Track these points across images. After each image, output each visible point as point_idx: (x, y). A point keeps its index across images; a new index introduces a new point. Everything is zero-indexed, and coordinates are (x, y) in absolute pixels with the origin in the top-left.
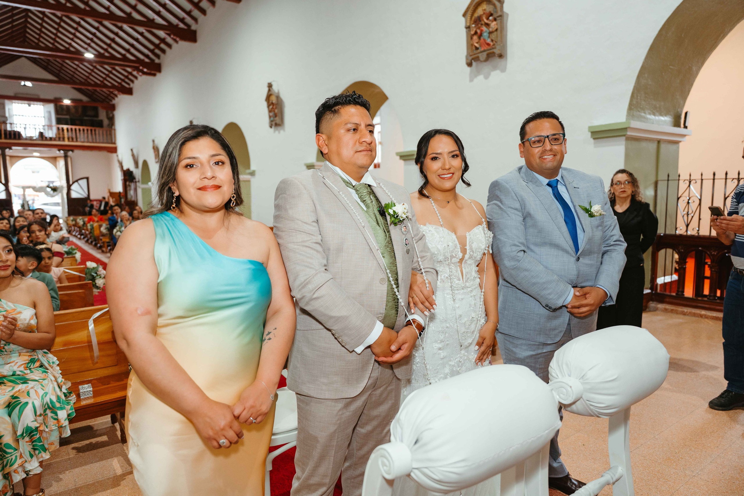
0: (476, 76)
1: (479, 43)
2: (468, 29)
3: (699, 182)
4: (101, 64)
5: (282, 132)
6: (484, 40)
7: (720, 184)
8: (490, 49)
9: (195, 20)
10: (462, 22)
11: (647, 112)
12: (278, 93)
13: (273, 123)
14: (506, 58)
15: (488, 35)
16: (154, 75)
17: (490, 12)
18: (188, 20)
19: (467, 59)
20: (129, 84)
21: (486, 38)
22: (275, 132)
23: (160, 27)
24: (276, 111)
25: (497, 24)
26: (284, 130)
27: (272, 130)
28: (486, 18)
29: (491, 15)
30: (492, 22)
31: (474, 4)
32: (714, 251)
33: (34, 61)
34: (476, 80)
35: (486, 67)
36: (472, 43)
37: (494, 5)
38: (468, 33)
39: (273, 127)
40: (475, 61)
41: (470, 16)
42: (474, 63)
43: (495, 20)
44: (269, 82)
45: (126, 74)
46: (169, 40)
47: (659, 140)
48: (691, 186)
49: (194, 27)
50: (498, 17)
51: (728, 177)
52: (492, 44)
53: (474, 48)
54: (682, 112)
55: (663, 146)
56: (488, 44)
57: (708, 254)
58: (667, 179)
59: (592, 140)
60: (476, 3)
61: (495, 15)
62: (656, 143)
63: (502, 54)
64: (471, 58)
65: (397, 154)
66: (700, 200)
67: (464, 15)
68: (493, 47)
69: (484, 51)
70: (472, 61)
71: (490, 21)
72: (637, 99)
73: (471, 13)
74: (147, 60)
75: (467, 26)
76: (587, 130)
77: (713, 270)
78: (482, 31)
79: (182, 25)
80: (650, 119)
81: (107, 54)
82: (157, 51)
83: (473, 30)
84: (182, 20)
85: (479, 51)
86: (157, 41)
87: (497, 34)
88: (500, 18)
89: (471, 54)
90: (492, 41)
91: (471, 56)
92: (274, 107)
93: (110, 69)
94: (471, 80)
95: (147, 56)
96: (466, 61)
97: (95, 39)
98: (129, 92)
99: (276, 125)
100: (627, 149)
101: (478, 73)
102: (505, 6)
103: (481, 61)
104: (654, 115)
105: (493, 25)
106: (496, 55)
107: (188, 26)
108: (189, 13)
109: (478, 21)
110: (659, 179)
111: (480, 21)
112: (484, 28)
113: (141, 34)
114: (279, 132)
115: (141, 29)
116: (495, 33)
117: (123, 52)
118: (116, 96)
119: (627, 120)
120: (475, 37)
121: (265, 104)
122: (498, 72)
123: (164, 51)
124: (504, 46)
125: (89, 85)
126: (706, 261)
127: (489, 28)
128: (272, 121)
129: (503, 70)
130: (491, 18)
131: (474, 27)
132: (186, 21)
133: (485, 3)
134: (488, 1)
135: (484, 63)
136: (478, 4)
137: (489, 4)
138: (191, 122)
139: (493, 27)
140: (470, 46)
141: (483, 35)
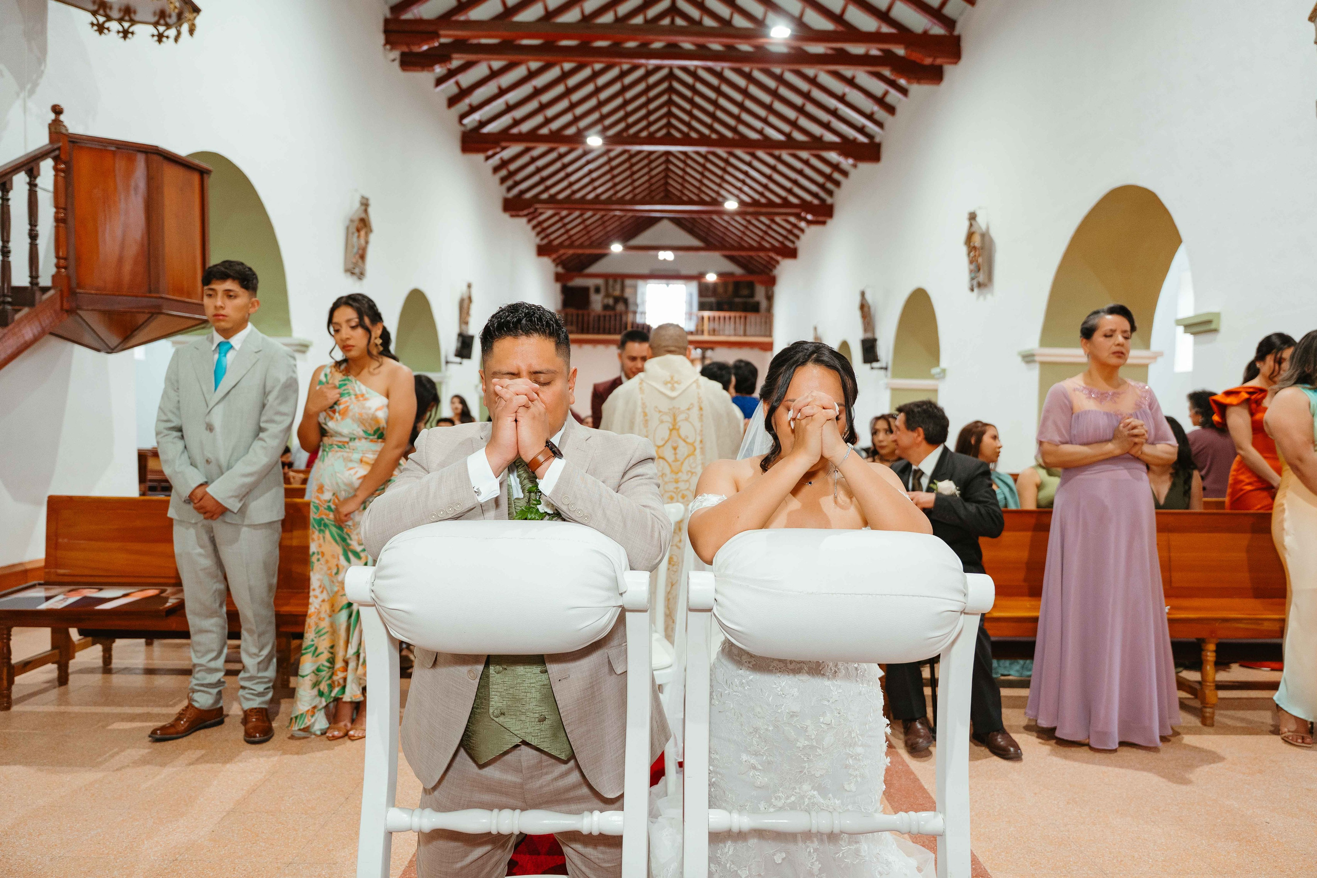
4: (756, 215)
5: (989, 296)
12: (986, 228)
13: (975, 282)
16: (824, 223)
18: (870, 126)
20: (793, 242)
22: (978, 298)
23: (831, 146)
24: (980, 260)
26: (993, 294)
27: (974, 296)
33: (677, 222)
39: (976, 290)
44: (972, 210)
45: (789, 227)
46: (845, 165)
49: (878, 138)
65: (1178, 322)
74: (816, 202)
79: (862, 139)
81: (763, 200)
82: (829, 185)
84: (862, 130)
86: (827, 170)
92: (978, 253)
93: (767, 222)
95: (815, 195)
97: (748, 181)
98: (792, 253)
99: (980, 285)
107: (871, 137)
108: (870, 117)
113: (806, 162)
114: (985, 298)
115: (804, 154)
117: (783, 193)
118: (778, 262)
121: (964, 250)
123: (837, 184)
125: (742, 248)
128: (972, 279)
132: (867, 130)
138: (863, 294)
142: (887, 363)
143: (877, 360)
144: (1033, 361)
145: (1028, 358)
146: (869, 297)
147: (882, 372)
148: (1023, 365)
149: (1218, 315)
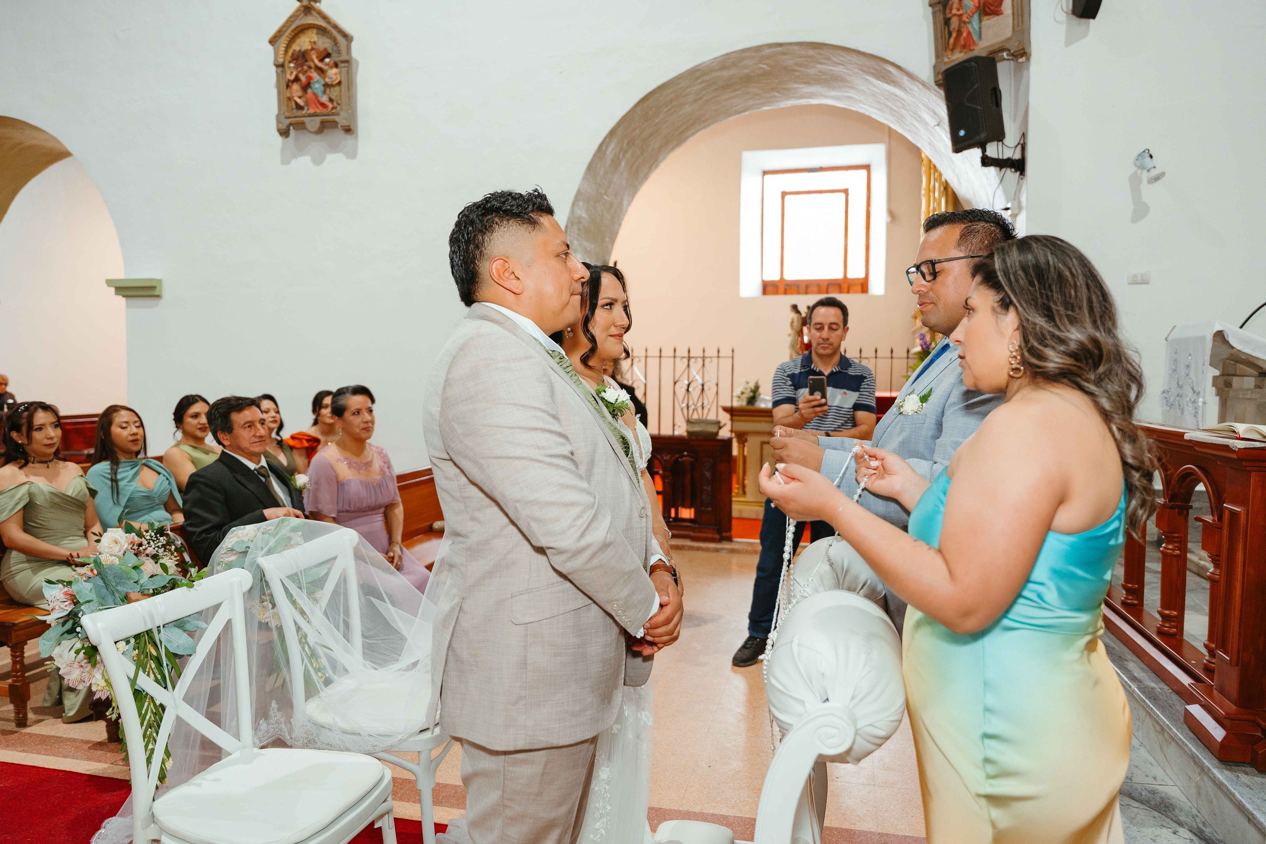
0: (295, 156)
1: (304, 99)
2: (280, 69)
3: (643, 359)
6: (316, 96)
7: (667, 363)
8: (328, 115)
10: (267, 55)
14: (357, 136)
15: (322, 88)
17: (326, 49)
19: (279, 122)
21: (320, 93)
25: (340, 73)
28: (317, 57)
29: (328, 55)
30: (332, 68)
31: (293, 27)
32: (666, 455)
34: (294, 163)
35: (317, 144)
36: (288, 95)
37: (335, 40)
40: (295, 129)
41: (284, 45)
42: (294, 133)
43: (336, 65)
48: (635, 368)
50: (342, 62)
51: (677, 354)
52: (330, 106)
54: (609, 260)
56: (323, 105)
57: (658, 459)
60: (297, 27)
61: (335, 58)
63: (352, 127)
64: (288, 121)
65: (109, 283)
66: (645, 385)
67: (273, 41)
70: (291, 128)
71: (327, 64)
73: (286, 42)
75: (277, 64)
77: (666, 481)
78: (310, 78)
83: (292, 73)
85: (304, 112)
87: (340, 91)
88: (346, 65)
89: (287, 114)
90: (331, 100)
91: (287, 118)
94: (285, 161)
96: (277, 126)
101: (300, 151)
102: (354, 45)
103: (309, 132)
105: (333, 74)
106: (339, 126)
111: (306, 61)
112: (315, 75)
116: (337, 88)
120: (296, 87)
122: (340, 156)
124: (353, 116)
126: (655, 470)
127: (325, 77)
129: (352, 155)
130: (327, 60)
131: (294, 67)
133: (315, 31)
134: (322, 31)
135: (313, 136)
136: (302, 30)
137: (323, 35)
139: (334, 77)
140: (285, 101)
141: (312, 86)
149: (160, 281)
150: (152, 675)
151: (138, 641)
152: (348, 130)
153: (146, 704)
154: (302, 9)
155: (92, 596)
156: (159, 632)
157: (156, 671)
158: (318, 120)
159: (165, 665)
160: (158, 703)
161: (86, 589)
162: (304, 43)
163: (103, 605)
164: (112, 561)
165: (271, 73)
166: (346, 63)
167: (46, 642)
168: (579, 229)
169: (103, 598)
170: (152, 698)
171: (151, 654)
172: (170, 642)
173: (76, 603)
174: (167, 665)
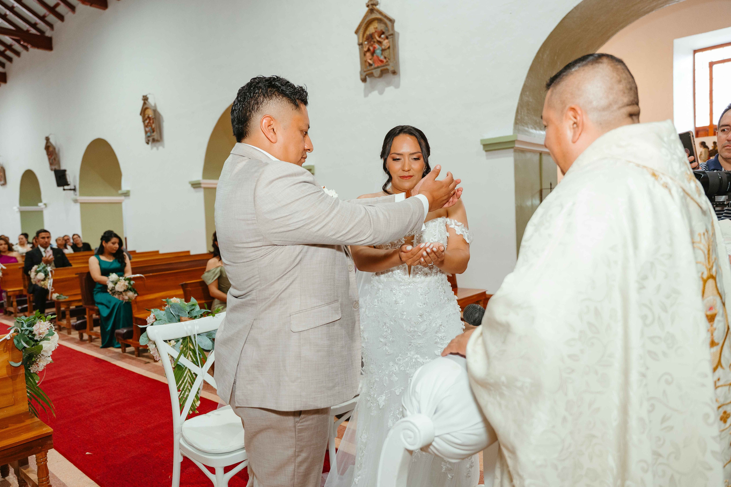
0: (370, 92)
1: (372, 60)
2: (361, 46)
5: (161, 148)
6: (378, 57)
8: (384, 66)
9: (51, 26)
10: (354, 39)
11: (530, 126)
12: (155, 106)
13: (151, 139)
14: (400, 75)
15: (381, 52)
17: (382, 30)
18: (41, 25)
19: (361, 75)
21: (379, 55)
22: (152, 148)
23: (6, 32)
24: (153, 126)
25: (389, 42)
26: (164, 147)
27: (149, 146)
28: (378, 36)
29: (383, 33)
30: (384, 40)
31: (366, 22)
34: (370, 95)
35: (380, 83)
36: (365, 59)
37: (385, 24)
38: (361, 50)
39: (150, 143)
40: (369, 77)
41: (362, 33)
42: (368, 79)
43: (387, 38)
44: (145, 94)
46: (17, 46)
47: (540, 152)
49: (48, 33)
50: (390, 35)
52: (385, 61)
53: (368, 64)
55: (544, 158)
56: (382, 61)
58: (550, 187)
59: (484, 153)
60: (368, 22)
61: (387, 34)
62: (538, 154)
63: (396, 71)
64: (365, 74)
67: (357, 32)
68: (387, 63)
69: (378, 67)
70: (367, 77)
71: (382, 39)
72: (521, 114)
73: (363, 31)
75: (360, 43)
76: (479, 143)
78: (374, 48)
79: (33, 31)
80: (532, 133)
83: (366, 47)
84: (34, 26)
85: (372, 67)
87: (389, 52)
88: (392, 36)
89: (365, 70)
90: (385, 58)
91: (365, 72)
92: (151, 121)
94: (366, 95)
96: (361, 77)
99: (154, 140)
100: (515, 161)
101: (373, 88)
102: (396, 25)
103: (376, 77)
104: (536, 129)
105: (386, 43)
106: (390, 72)
107: (42, 32)
108: (42, 18)
109: (370, 38)
110: (543, 187)
111: (373, 39)
112: (377, 46)
114: (158, 149)
116: (388, 51)
119: (514, 133)
120: (368, 54)
121: (140, 118)
122: (392, 88)
123: (10, 59)
124: (397, 63)
127: (381, 46)
128: (149, 137)
129: (397, 86)
130: (383, 36)
131: (367, 44)
132: (38, 26)
133: (376, 21)
134: (380, 20)
135: (378, 79)
136: (370, 23)
137: (380, 23)
138: (47, 139)
139: (386, 45)
140: (364, 63)
141: (376, 52)
142: (75, 187)
143: (68, 185)
144: (200, 187)
145: (196, 185)
146: (52, 141)
147: (72, 192)
148: (192, 189)
149: (313, 166)
150: (190, 358)
151: (184, 341)
152: (394, 73)
153: (186, 372)
154: (369, 11)
155: (165, 318)
156: (195, 337)
157: (192, 356)
158: (379, 70)
159: (197, 354)
160: (192, 372)
161: (162, 314)
162: (371, 29)
163: (169, 322)
164: (177, 301)
165: (356, 50)
166: (391, 36)
167: (144, 338)
168: (528, 109)
169: (171, 319)
170: (189, 370)
171: (190, 348)
172: (201, 343)
173: (156, 320)
174: (199, 354)
